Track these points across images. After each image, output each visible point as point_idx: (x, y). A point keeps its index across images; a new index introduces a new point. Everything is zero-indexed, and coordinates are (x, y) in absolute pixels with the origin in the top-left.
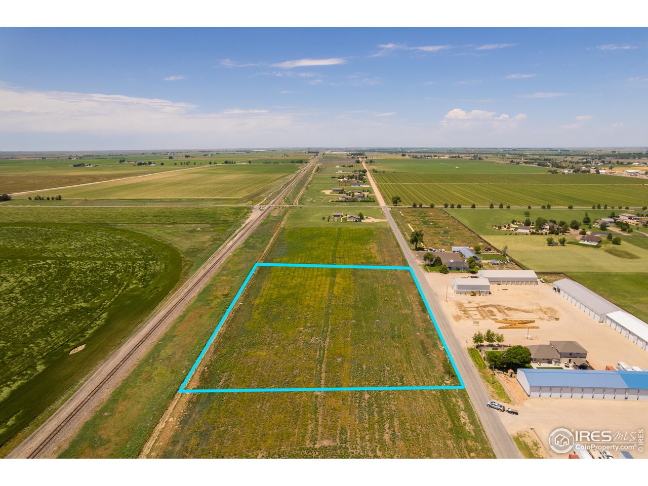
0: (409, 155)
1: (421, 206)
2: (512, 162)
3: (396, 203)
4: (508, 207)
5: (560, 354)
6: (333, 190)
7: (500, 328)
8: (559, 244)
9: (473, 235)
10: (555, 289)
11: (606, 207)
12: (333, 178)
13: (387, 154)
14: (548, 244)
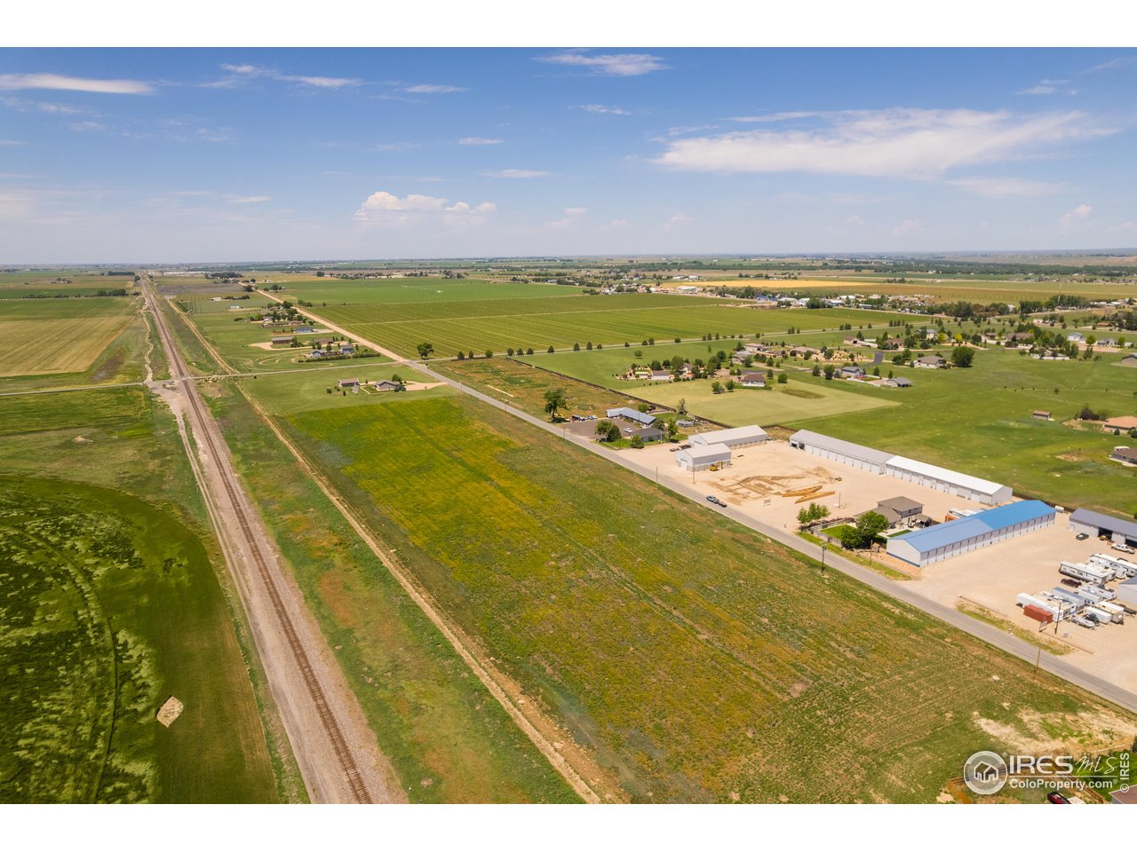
0: (331, 274)
1: (471, 356)
2: (514, 279)
3: (426, 355)
4: (600, 347)
5: (900, 513)
6: (274, 342)
7: (797, 502)
8: (726, 390)
9: (603, 391)
10: (794, 445)
11: (717, 338)
12: (237, 320)
13: (280, 273)
14: (714, 390)
